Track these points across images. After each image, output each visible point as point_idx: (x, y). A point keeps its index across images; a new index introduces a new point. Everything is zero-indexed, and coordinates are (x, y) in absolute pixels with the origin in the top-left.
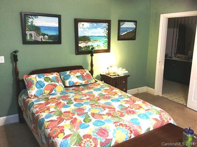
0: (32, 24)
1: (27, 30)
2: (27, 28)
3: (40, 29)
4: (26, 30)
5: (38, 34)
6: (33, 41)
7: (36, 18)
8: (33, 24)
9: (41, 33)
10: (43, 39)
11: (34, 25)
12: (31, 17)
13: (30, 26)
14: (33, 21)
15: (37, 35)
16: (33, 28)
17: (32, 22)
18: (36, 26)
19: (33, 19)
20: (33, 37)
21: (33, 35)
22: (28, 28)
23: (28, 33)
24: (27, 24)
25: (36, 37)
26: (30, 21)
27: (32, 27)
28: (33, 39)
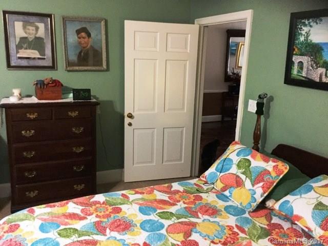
0: (307, 40)
1: (296, 55)
2: (296, 50)
3: (323, 50)
4: (295, 52)
5: (315, 62)
6: (304, 79)
7: (317, 23)
8: (309, 38)
9: (322, 61)
10: (324, 77)
11: (311, 41)
12: (307, 22)
13: (302, 43)
14: (309, 31)
15: (312, 66)
16: (308, 48)
17: (307, 34)
18: (313, 43)
19: (311, 26)
20: (305, 69)
21: (305, 65)
22: (298, 49)
23: (296, 59)
24: (297, 39)
25: (309, 72)
26: (303, 32)
27: (306, 47)
28: (304, 74)
